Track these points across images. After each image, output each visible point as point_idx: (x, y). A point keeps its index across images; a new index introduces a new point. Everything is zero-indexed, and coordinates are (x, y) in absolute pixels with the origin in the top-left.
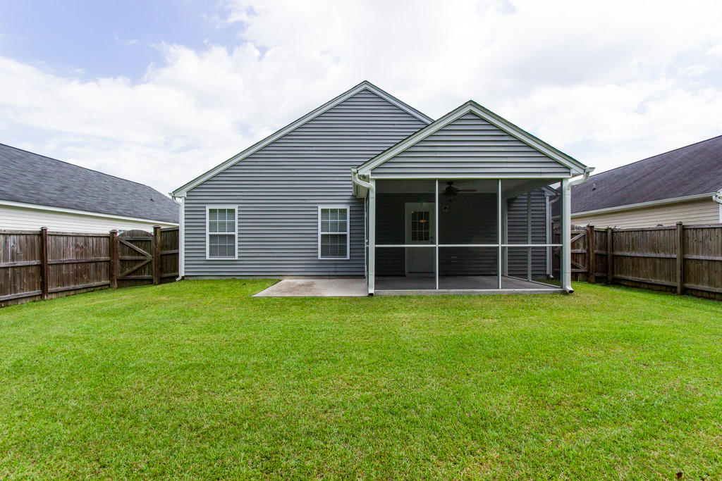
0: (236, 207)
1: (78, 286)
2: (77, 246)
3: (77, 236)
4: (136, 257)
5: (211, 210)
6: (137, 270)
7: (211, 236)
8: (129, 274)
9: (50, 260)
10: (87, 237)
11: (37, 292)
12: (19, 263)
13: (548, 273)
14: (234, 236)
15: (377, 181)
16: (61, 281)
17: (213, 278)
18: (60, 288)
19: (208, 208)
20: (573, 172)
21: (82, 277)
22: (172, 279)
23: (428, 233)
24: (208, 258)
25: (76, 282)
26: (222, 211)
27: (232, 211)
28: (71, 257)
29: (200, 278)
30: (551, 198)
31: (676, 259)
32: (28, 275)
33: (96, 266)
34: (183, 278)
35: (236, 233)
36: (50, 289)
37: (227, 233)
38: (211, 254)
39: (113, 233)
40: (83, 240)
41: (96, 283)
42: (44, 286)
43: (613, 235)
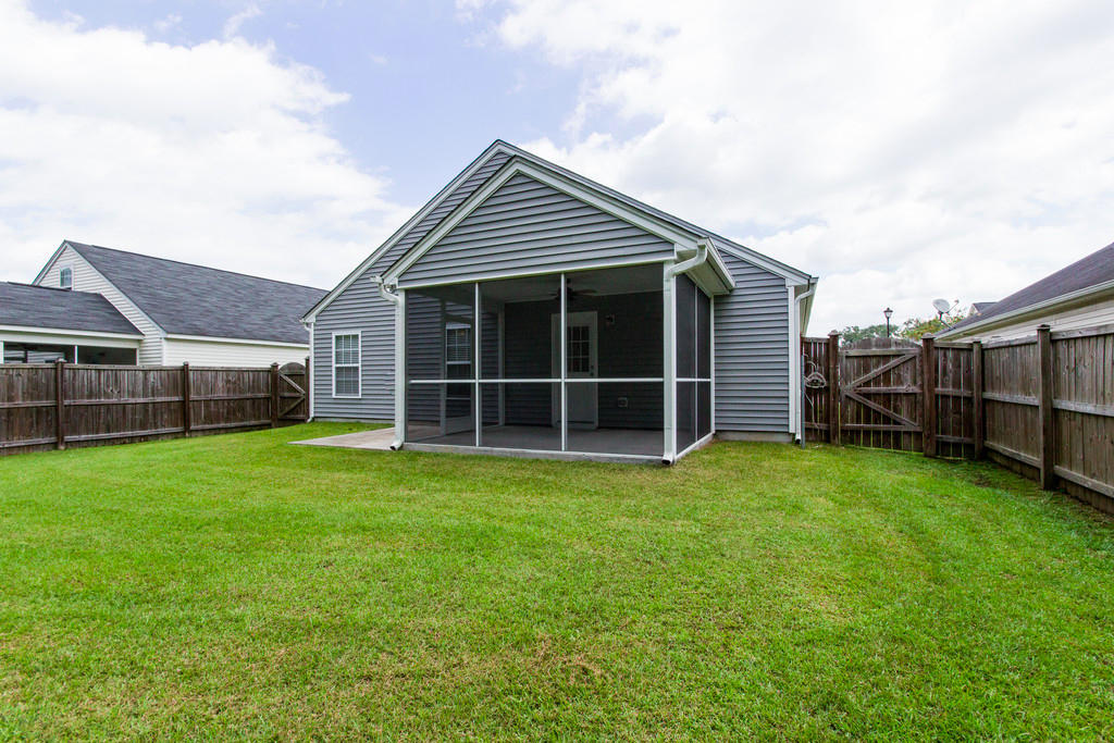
0: (358, 332)
1: (229, 425)
2: (228, 381)
3: (228, 371)
4: (293, 395)
5: (337, 337)
6: (293, 409)
7: (337, 368)
8: (288, 413)
9: (193, 396)
10: (241, 371)
11: (179, 429)
12: (159, 399)
13: (792, 430)
14: (357, 368)
15: (407, 291)
16: (208, 419)
17: (340, 420)
18: (207, 426)
19: (335, 334)
20: (677, 248)
21: (234, 414)
22: (303, 421)
23: (587, 359)
24: (334, 396)
25: (228, 420)
26: (347, 337)
27: (356, 337)
28: (221, 394)
29: (328, 420)
30: (798, 290)
31: (1037, 407)
32: (170, 410)
33: (254, 403)
34: (313, 419)
35: (359, 365)
36: (192, 427)
37: (351, 365)
38: (338, 392)
39: (275, 366)
40: (235, 376)
41: (253, 422)
42: (186, 422)
43: (983, 355)
